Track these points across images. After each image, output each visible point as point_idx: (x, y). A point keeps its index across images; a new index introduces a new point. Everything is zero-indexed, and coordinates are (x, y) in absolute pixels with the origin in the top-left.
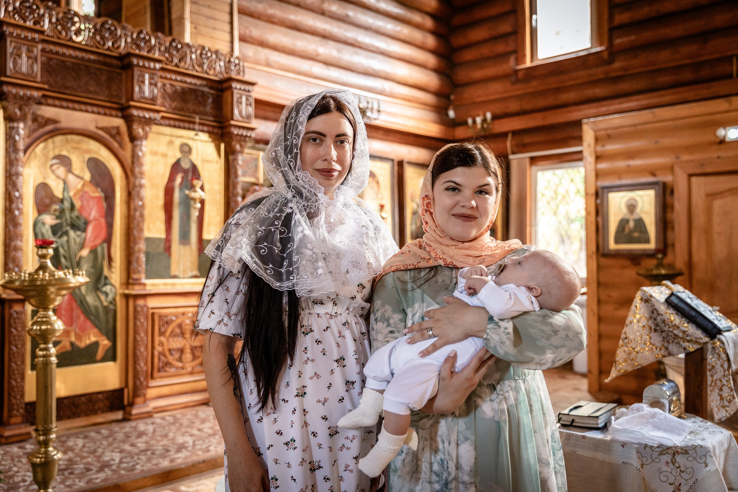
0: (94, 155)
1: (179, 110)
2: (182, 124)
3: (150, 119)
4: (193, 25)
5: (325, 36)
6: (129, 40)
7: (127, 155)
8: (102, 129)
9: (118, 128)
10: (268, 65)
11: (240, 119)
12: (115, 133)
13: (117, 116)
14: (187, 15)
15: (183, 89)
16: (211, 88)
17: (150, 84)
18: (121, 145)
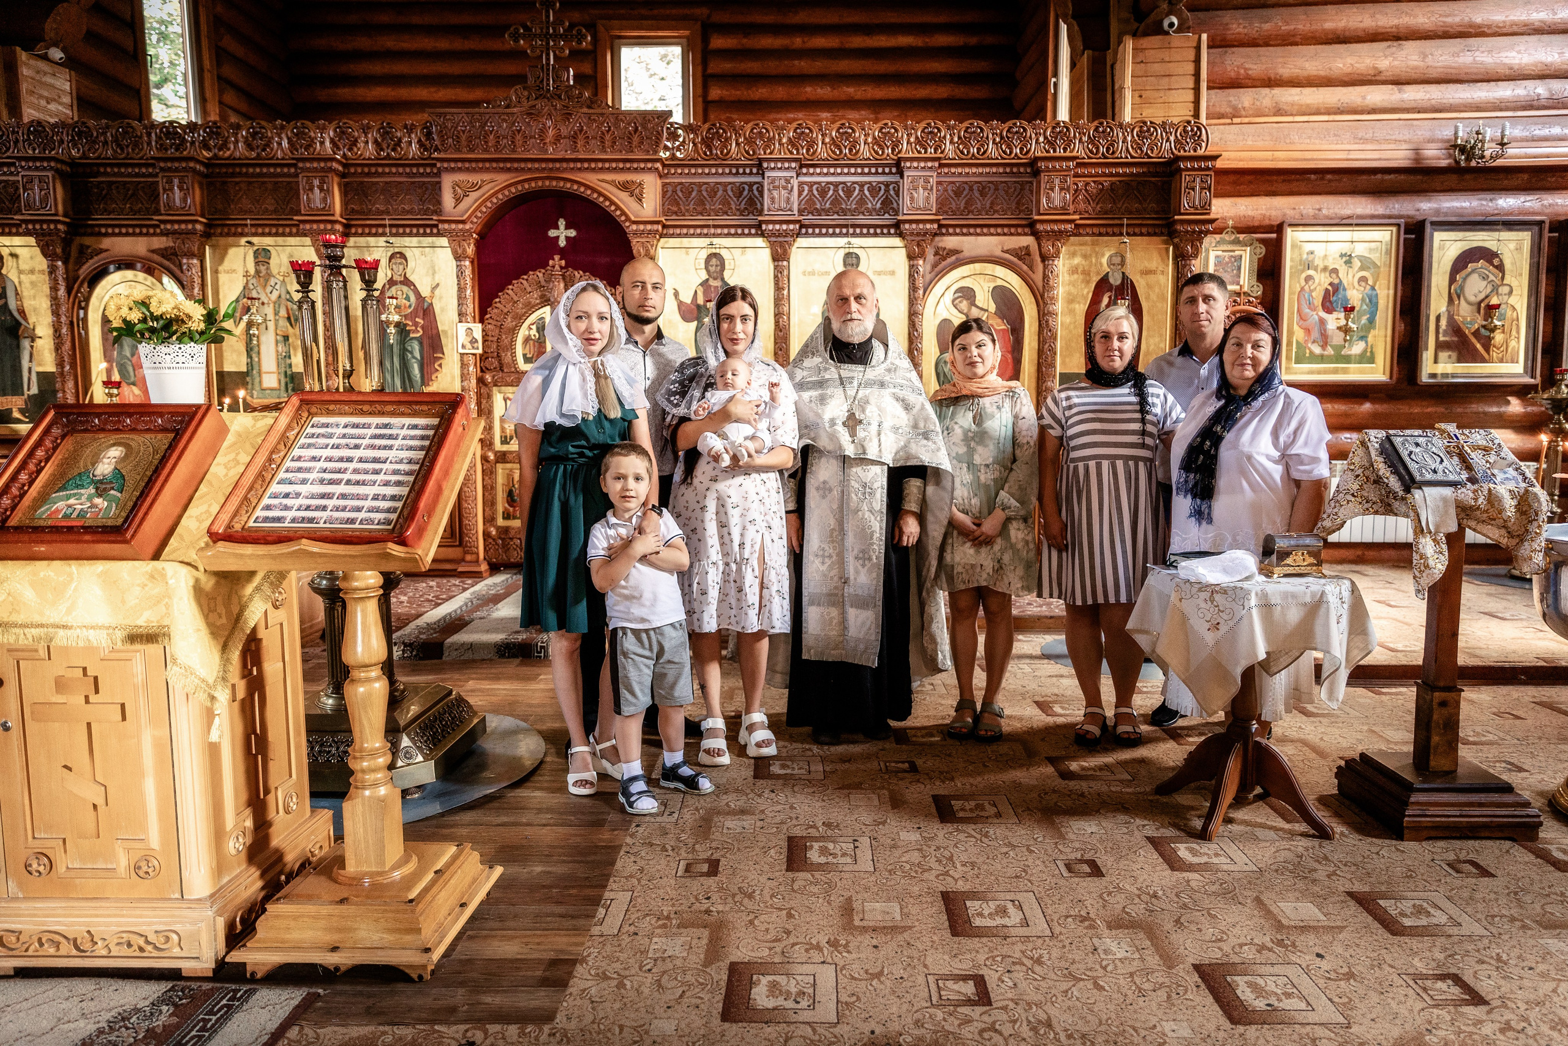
0: (999, 283)
1: (1106, 213)
2: (1110, 230)
3: (1060, 231)
4: (1137, 94)
5: (1397, 37)
6: (1041, 139)
7: (1038, 277)
8: (1007, 252)
9: (1027, 247)
10: (1279, 112)
11: (1192, 211)
12: (1023, 254)
13: (1025, 234)
14: (1128, 81)
15: (1112, 184)
16: (1155, 174)
17: (1061, 189)
18: (1031, 268)
